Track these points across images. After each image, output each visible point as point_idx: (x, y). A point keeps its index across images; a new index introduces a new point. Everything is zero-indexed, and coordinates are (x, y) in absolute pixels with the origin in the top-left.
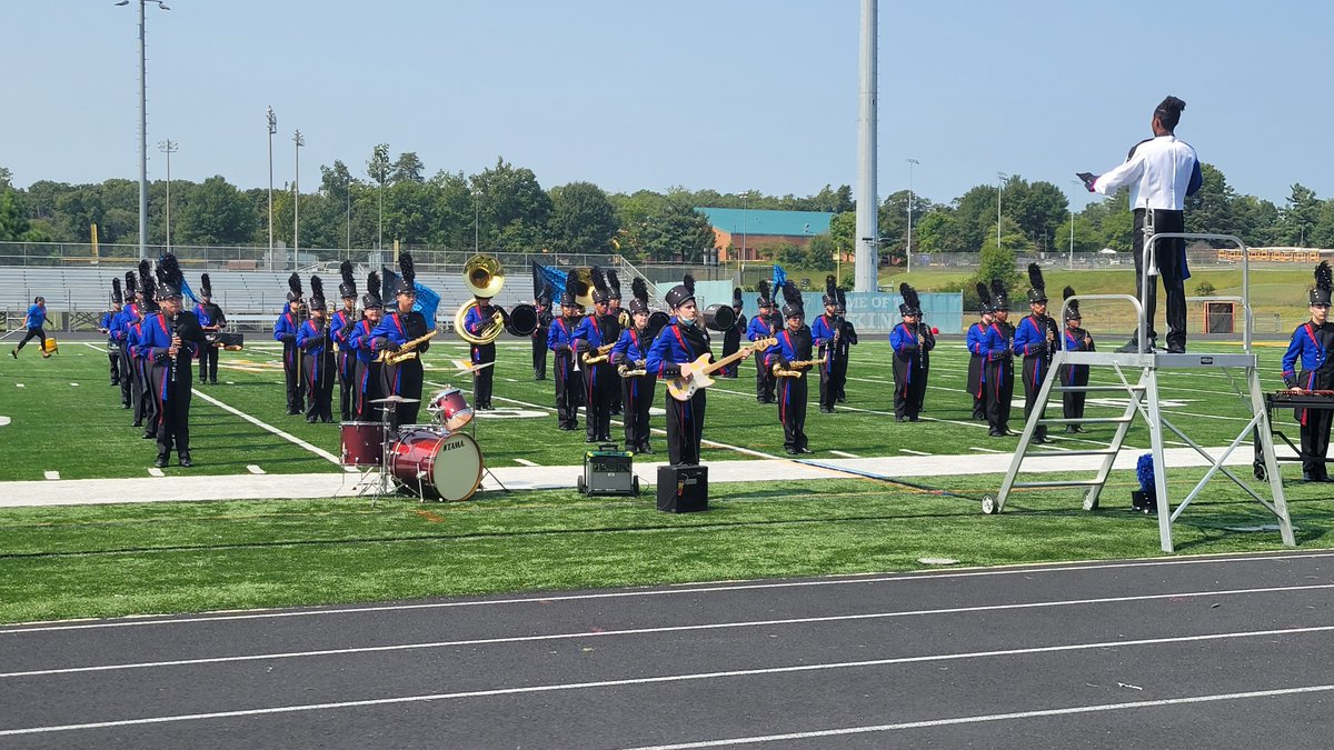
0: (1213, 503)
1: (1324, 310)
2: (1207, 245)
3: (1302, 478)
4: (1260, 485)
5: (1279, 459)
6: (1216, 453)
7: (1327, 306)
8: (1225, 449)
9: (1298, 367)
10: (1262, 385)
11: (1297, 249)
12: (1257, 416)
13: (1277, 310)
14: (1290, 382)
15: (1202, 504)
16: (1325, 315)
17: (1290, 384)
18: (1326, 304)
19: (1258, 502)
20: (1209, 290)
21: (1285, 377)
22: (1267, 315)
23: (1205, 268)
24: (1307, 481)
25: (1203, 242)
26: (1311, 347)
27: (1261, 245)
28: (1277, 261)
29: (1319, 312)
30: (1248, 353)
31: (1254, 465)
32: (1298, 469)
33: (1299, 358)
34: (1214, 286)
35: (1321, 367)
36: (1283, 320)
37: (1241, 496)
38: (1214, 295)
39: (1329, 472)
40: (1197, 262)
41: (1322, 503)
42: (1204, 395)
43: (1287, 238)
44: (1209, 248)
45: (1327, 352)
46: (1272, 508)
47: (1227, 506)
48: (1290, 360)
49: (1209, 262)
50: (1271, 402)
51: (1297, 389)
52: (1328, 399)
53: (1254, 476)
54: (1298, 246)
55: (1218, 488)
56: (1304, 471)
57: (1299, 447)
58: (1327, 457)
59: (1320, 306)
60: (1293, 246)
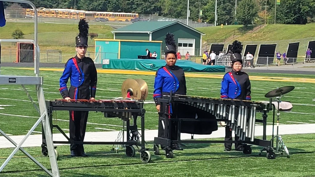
0: (17, 171)
1: (83, 50)
2: (19, 6)
3: (70, 154)
4: (45, 159)
5: (54, 142)
6: (17, 139)
7: (85, 47)
8: (23, 137)
9: (69, 85)
10: (45, 96)
11: (72, 11)
12: (42, 116)
13: (61, 48)
14: (64, 93)
15: (10, 172)
16: (84, 53)
17: (64, 95)
18: (84, 45)
19: (42, 170)
20: (20, 35)
21: (61, 91)
22: (54, 51)
23: (19, 21)
24: (72, 156)
25: (17, 4)
26: (76, 72)
27: (51, 7)
28: (61, 18)
29: (80, 51)
30: (37, 76)
31: (42, 146)
32: (67, 149)
33: (69, 80)
34: (23, 32)
35: (82, 85)
36: (63, 55)
37: (33, 166)
38: (23, 38)
39: (85, 151)
40: (13, 16)
41: (80, 170)
42: (15, 102)
43: (66, 3)
44: (20, 8)
45: (85, 76)
46: (50, 174)
47: (25, 173)
48: (64, 81)
49: (21, 17)
50: (52, 107)
51: (67, 99)
52: (84, 105)
53: (42, 154)
54: (73, 8)
55: (20, 161)
56: (71, 150)
57: (68, 135)
58: (84, 141)
59: (81, 47)
60: (70, 8)
